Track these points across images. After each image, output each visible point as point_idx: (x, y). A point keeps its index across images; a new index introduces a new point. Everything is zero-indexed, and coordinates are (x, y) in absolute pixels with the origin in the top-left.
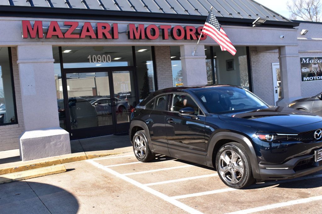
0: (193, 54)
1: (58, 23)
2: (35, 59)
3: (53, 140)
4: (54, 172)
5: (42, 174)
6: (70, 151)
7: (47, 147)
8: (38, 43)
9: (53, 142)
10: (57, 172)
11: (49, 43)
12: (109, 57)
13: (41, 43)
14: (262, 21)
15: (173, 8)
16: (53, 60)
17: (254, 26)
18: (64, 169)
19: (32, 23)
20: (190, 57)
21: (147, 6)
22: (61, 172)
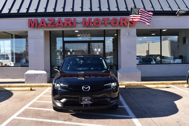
0: (127, 35)
2: (35, 37)
3: (39, 76)
5: (20, 90)
6: (47, 82)
7: (36, 79)
9: (39, 77)
10: (26, 90)
11: (42, 29)
12: (89, 35)
13: (38, 29)
14: (183, 12)
15: (118, 7)
16: (43, 38)
17: (178, 15)
18: (30, 89)
19: (33, 20)
20: (125, 36)
21: (100, 7)
22: (28, 90)
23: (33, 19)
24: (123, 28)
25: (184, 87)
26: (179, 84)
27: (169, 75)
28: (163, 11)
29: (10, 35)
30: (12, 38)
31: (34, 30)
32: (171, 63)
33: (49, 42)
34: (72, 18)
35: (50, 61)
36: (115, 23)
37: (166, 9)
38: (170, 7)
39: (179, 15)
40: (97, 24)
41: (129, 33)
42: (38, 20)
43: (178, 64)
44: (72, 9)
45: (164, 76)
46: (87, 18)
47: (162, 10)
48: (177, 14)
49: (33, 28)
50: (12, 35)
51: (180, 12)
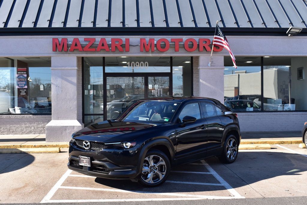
0: (209, 65)
1: (79, 39)
3: (69, 130)
4: (50, 151)
5: (42, 151)
7: (63, 134)
8: (66, 55)
10: (52, 151)
11: (74, 55)
12: (146, 63)
13: (68, 55)
14: (298, 31)
15: (194, 21)
16: (76, 68)
17: (289, 35)
18: (58, 150)
19: (60, 40)
20: (206, 68)
21: (166, 21)
22: (55, 152)
23: (60, 38)
24: (203, 55)
25: (298, 147)
26: (291, 143)
27: (275, 130)
28: (267, 28)
29: (10, 62)
30: (13, 66)
31: (62, 55)
32: (278, 110)
33: (81, 75)
34: (123, 38)
35: (81, 105)
36: (191, 47)
37: (272, 25)
38: (277, 21)
39: (291, 36)
40: (163, 47)
41: (212, 62)
42: (69, 40)
43: (290, 111)
44: (122, 24)
45: (267, 130)
46: (147, 38)
47: (265, 27)
48: (289, 33)
49: (59, 52)
50: (13, 60)
51: (292, 30)
